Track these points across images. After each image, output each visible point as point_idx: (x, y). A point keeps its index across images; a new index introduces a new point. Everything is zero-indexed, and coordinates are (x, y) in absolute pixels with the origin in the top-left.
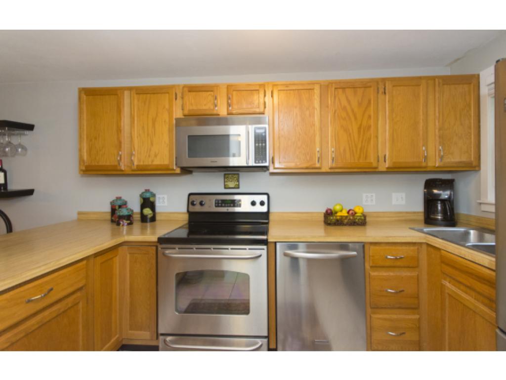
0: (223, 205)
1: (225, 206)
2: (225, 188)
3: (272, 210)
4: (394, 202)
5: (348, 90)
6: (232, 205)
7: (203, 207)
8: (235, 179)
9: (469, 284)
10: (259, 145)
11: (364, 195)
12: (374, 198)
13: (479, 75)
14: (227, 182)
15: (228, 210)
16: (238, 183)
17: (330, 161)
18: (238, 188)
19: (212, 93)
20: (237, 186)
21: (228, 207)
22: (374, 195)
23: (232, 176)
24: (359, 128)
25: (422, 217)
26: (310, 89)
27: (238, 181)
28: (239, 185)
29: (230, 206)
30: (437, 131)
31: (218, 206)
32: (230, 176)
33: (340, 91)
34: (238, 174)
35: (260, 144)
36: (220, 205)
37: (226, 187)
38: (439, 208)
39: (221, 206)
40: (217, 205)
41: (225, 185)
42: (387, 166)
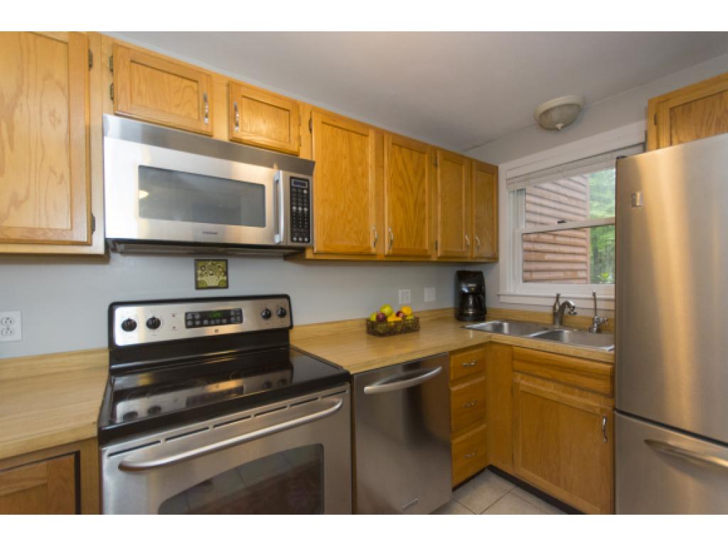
0: (206, 322)
1: (209, 325)
2: (197, 288)
3: (296, 323)
4: (426, 300)
5: (404, 150)
6: (224, 321)
7: (157, 331)
8: (220, 270)
9: (549, 376)
10: (297, 210)
11: (400, 292)
12: (409, 295)
13: (497, 168)
14: (202, 275)
15: (217, 331)
16: (225, 278)
17: (387, 245)
18: (227, 287)
19: (194, 85)
20: (225, 285)
21: (216, 324)
22: (409, 291)
23: (213, 264)
24: (415, 204)
25: (451, 314)
26: (363, 135)
27: (226, 274)
28: (227, 281)
29: (221, 324)
30: (474, 218)
31: (194, 326)
32: (210, 263)
33: (397, 148)
34: (226, 261)
35: (300, 209)
36: (198, 323)
37: (200, 285)
38: (471, 302)
39: (202, 325)
40: (190, 323)
41: (197, 282)
42: (439, 254)
